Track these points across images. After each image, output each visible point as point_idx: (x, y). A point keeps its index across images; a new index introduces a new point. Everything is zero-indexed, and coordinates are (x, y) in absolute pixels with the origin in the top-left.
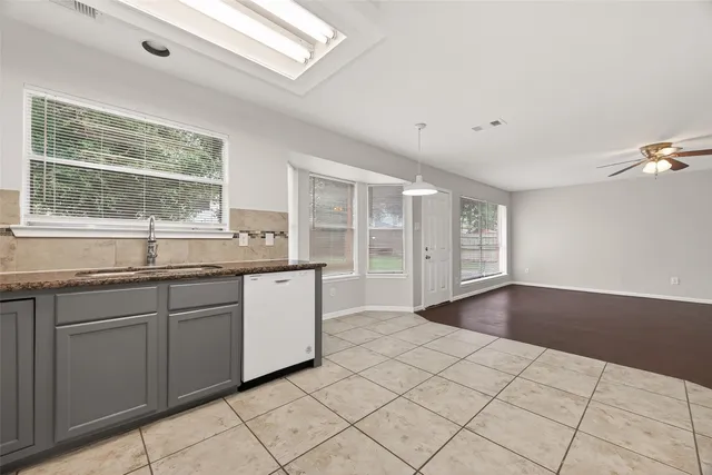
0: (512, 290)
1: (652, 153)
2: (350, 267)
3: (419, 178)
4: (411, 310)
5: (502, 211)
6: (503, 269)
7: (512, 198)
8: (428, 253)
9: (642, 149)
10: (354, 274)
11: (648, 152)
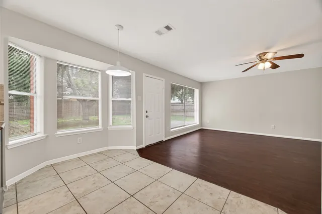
0: (201, 131)
1: (262, 58)
2: (97, 123)
3: (118, 63)
4: (135, 148)
5: (197, 92)
6: (196, 121)
7: (202, 85)
8: (147, 114)
9: (257, 56)
10: (100, 127)
11: (260, 57)
